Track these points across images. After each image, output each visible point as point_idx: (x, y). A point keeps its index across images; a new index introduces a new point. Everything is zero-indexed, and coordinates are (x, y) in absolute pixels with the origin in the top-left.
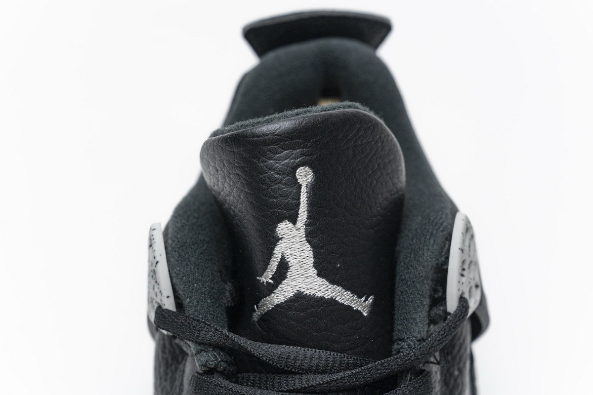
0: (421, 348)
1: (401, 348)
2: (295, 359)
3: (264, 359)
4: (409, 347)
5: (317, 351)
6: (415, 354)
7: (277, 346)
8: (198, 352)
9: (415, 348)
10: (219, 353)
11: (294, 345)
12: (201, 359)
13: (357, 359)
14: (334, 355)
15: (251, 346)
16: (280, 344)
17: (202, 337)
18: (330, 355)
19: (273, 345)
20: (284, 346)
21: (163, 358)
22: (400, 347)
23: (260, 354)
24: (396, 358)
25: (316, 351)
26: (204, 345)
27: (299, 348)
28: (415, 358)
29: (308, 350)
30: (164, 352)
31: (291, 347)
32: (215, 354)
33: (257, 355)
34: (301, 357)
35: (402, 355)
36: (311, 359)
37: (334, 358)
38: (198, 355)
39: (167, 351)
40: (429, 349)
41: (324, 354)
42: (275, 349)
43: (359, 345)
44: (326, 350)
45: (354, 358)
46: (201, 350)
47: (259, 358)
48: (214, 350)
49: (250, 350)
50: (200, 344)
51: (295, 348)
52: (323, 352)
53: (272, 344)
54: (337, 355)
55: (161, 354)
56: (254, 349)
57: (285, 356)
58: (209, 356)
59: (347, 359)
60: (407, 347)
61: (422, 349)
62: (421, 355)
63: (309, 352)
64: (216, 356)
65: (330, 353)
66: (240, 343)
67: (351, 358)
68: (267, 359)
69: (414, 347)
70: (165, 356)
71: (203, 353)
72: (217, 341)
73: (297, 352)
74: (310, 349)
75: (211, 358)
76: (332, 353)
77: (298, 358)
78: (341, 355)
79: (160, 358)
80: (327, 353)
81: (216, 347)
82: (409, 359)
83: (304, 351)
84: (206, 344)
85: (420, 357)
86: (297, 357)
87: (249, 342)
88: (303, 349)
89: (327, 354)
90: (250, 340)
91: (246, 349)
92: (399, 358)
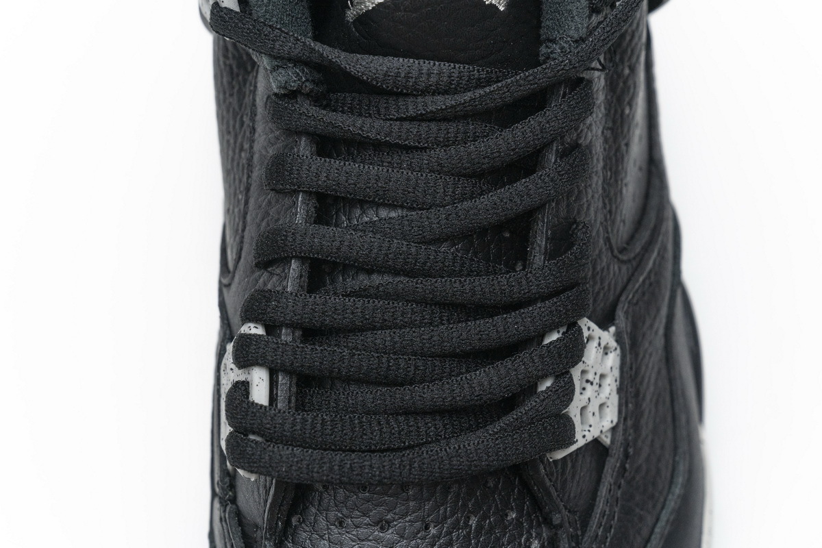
0: (578, 52)
1: (552, 53)
2: (407, 77)
3: (365, 78)
4: (562, 52)
5: (437, 63)
6: (570, 62)
7: (381, 59)
8: (275, 69)
9: (570, 52)
10: (303, 70)
11: (404, 56)
12: (279, 79)
13: (492, 72)
14: (459, 68)
15: (346, 61)
16: (385, 55)
17: (279, 50)
18: (455, 68)
19: (376, 57)
20: (391, 58)
21: (225, 63)
22: (549, 51)
23: (358, 72)
24: (545, 69)
25: (434, 64)
26: (281, 60)
27: (411, 60)
28: (571, 67)
29: (424, 63)
30: (226, 56)
31: (401, 60)
32: (298, 71)
33: (355, 73)
34: (414, 73)
35: (553, 63)
36: (429, 75)
37: (459, 73)
38: (274, 74)
39: (230, 55)
40: (590, 53)
41: (446, 67)
42: (379, 64)
43: (494, 51)
44: (448, 62)
45: (487, 71)
46: (278, 66)
47: (358, 78)
48: (295, 66)
49: (345, 67)
50: (276, 58)
51: (406, 60)
52: (444, 65)
53: (374, 55)
54: (464, 68)
55: (222, 59)
56: (349, 65)
57: (392, 74)
58: (289, 75)
59: (477, 72)
60: (559, 51)
61: (581, 54)
62: (578, 62)
63: (426, 65)
64: (298, 74)
65: (455, 66)
66: (330, 58)
67: (483, 70)
68: (368, 79)
69: (569, 50)
70: (228, 62)
71: (280, 70)
72: (299, 55)
73: (409, 67)
74: (427, 62)
75: (291, 77)
76: (457, 66)
77: (410, 75)
78: (469, 68)
79: (221, 63)
80: (450, 65)
81: (297, 61)
82: (563, 69)
83: (419, 64)
84: (283, 58)
85: (577, 65)
86: (409, 73)
87: (343, 55)
88: (417, 62)
89: (450, 68)
90: (344, 51)
91: (339, 65)
92: (548, 68)
